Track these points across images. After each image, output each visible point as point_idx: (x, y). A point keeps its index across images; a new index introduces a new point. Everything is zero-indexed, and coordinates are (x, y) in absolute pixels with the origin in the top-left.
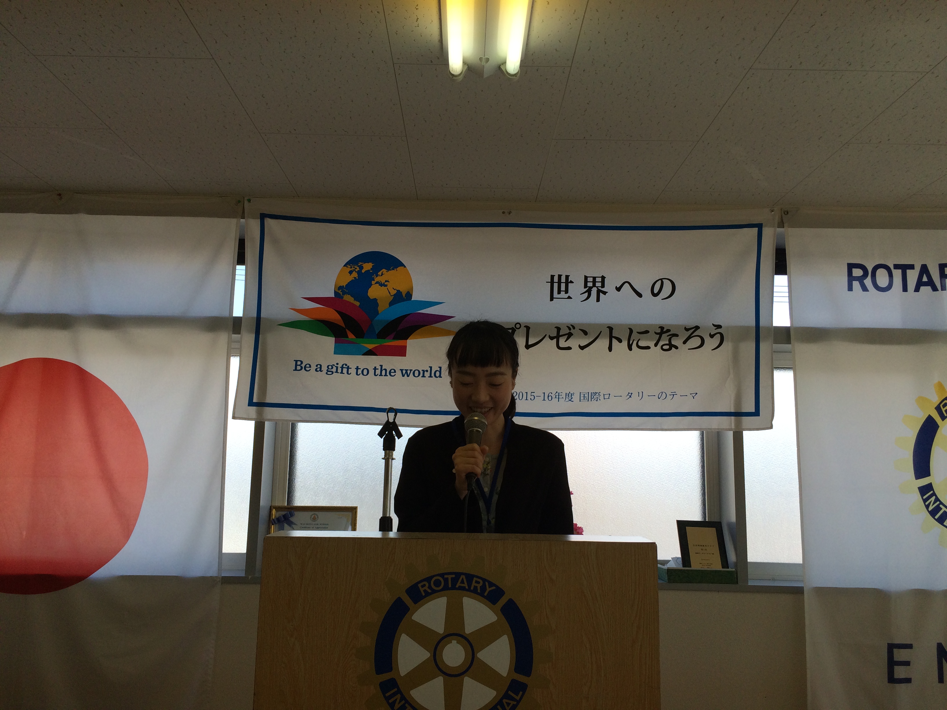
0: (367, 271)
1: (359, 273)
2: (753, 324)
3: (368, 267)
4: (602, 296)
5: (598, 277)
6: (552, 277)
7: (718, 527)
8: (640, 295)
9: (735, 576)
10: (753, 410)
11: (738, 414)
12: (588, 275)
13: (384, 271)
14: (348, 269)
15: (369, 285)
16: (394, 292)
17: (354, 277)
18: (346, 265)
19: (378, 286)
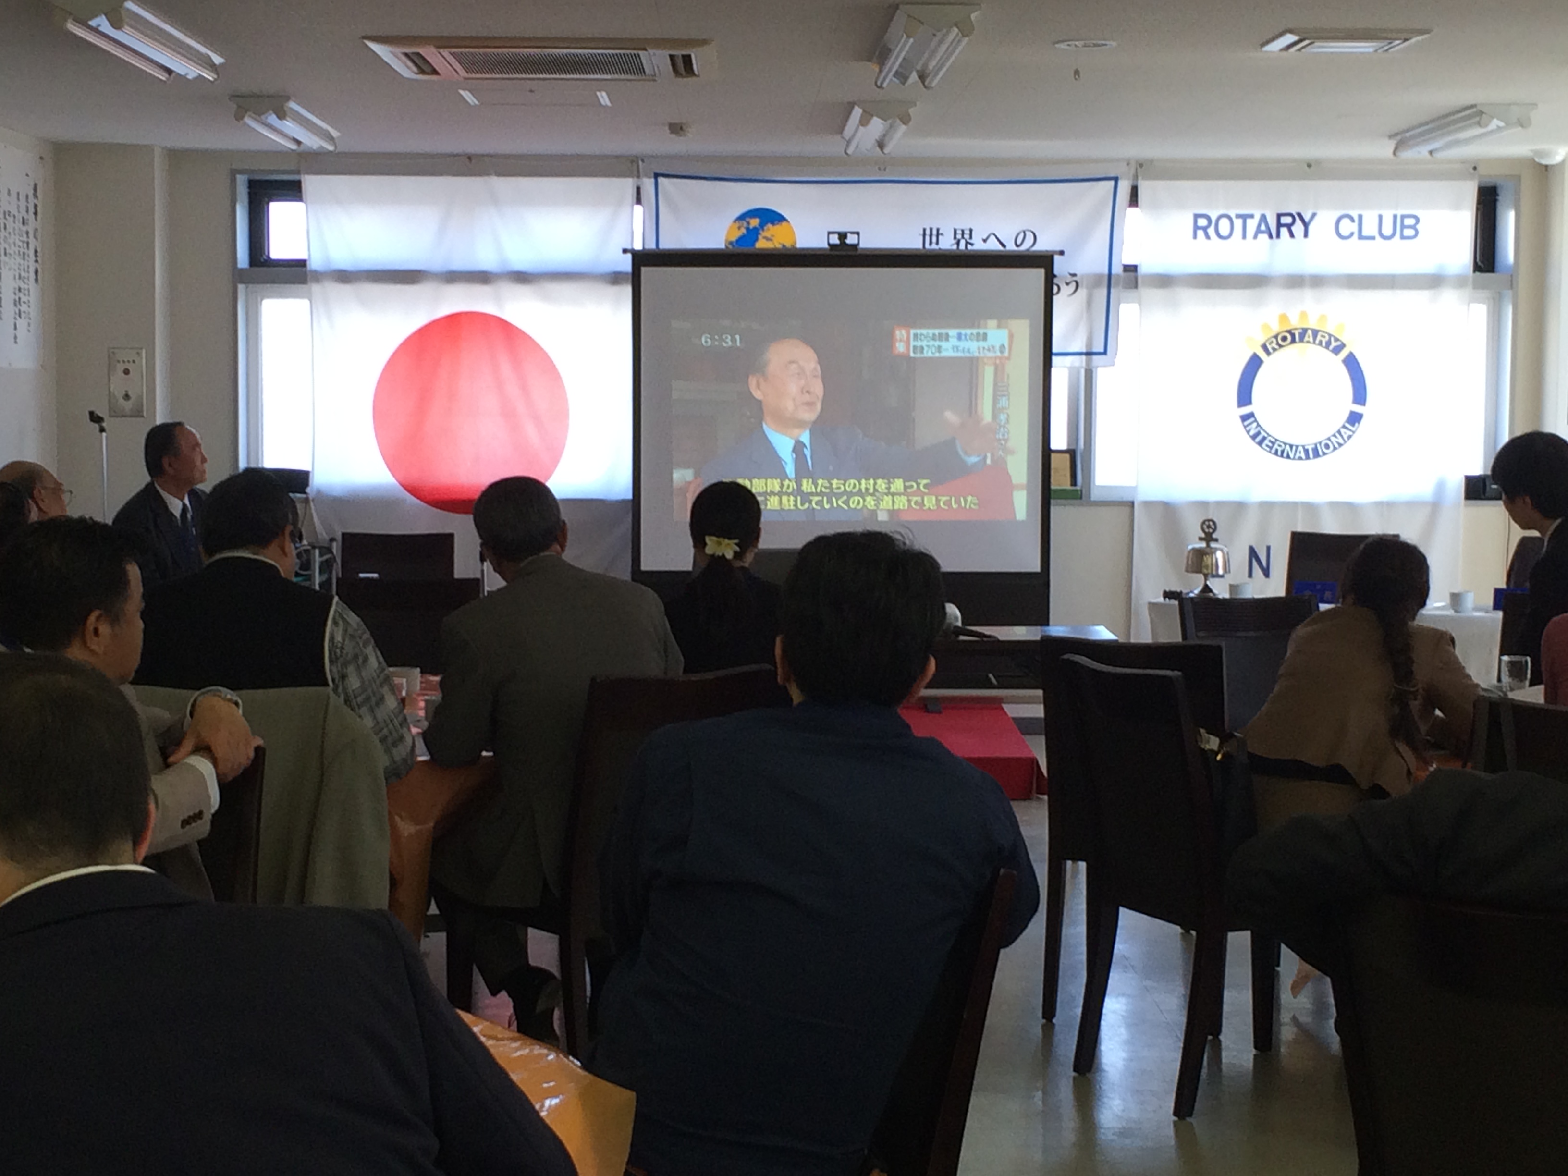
0: (755, 228)
1: (748, 229)
2: (1106, 272)
3: (755, 222)
4: (969, 247)
5: (967, 230)
6: (924, 230)
7: (1072, 453)
8: (1003, 245)
9: (1080, 493)
10: (1102, 350)
11: (1089, 354)
12: (956, 227)
13: (770, 226)
14: (737, 225)
15: (757, 239)
16: (779, 246)
17: (743, 233)
18: (735, 221)
19: (765, 240)
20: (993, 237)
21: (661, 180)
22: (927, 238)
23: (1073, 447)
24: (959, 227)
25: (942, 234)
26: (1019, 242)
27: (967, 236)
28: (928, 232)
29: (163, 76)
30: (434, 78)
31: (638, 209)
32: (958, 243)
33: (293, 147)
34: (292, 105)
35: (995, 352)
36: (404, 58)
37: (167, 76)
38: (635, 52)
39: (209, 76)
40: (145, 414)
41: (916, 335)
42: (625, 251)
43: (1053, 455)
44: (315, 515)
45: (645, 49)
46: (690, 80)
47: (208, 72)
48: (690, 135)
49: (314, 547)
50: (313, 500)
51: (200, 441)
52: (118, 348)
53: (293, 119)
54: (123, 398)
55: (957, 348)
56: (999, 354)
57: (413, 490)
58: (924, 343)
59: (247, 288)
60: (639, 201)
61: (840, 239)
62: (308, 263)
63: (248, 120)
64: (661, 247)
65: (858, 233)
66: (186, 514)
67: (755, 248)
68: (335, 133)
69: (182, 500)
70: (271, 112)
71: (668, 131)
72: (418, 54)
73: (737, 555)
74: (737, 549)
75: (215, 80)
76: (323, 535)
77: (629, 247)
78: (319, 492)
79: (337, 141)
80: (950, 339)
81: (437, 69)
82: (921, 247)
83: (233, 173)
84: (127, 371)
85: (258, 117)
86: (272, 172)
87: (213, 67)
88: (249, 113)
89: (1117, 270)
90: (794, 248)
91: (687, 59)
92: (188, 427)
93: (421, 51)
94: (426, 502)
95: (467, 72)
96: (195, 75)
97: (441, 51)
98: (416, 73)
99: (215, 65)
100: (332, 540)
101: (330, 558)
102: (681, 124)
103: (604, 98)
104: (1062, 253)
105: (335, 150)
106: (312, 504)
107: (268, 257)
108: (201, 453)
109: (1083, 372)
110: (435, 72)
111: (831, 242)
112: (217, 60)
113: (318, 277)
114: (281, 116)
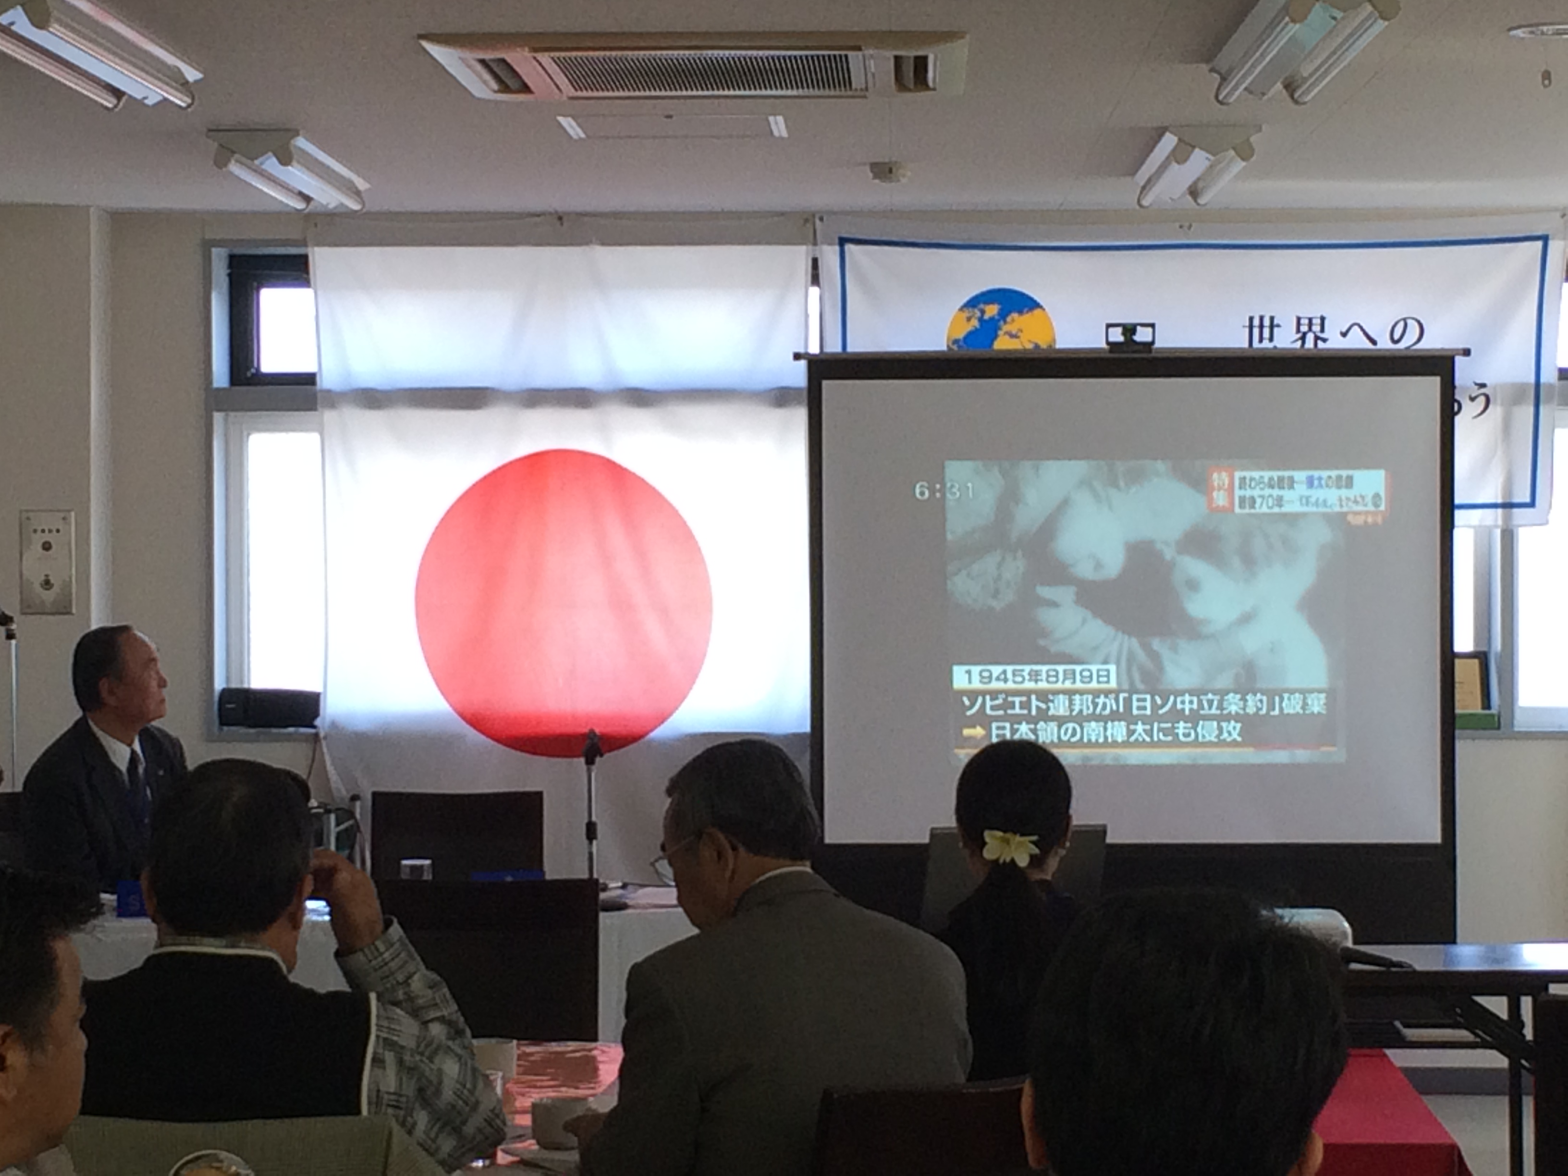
0: (992, 319)
1: (981, 320)
2: (1532, 379)
3: (992, 310)
4: (1321, 345)
5: (1316, 318)
6: (1251, 319)
7: (1482, 657)
8: (1374, 342)
9: (1496, 719)
10: (1527, 499)
11: (1508, 506)
12: (1301, 315)
13: (1015, 315)
14: (966, 314)
15: (996, 336)
16: (1030, 346)
17: (974, 326)
18: (961, 309)
19: (1007, 337)
20: (1356, 328)
21: (849, 247)
22: (1256, 331)
23: (1484, 649)
24: (1305, 314)
25: (1278, 326)
26: (1397, 336)
27: (1316, 328)
28: (1256, 322)
29: (108, 102)
30: (521, 97)
31: (814, 291)
32: (1303, 338)
33: (300, 205)
34: (301, 142)
35: (1366, 505)
36: (479, 67)
37: (115, 101)
38: (843, 53)
39: (179, 100)
40: (74, 611)
41: (1243, 480)
42: (797, 356)
43: (1457, 662)
44: (327, 758)
45: (859, 48)
46: (922, 96)
47: (179, 95)
48: (904, 181)
49: (328, 812)
50: (325, 738)
51: (157, 655)
52: (32, 511)
53: (303, 165)
54: (42, 586)
55: (1308, 498)
56: (1371, 508)
57: (475, 721)
58: (1256, 493)
59: (227, 415)
60: (815, 280)
61: (1124, 334)
62: (318, 379)
63: (234, 168)
64: (850, 349)
65: (1152, 326)
66: (136, 768)
67: (993, 350)
68: (361, 184)
69: (130, 745)
70: (270, 154)
71: (871, 175)
72: (503, 61)
73: (1036, 862)
74: (1036, 851)
75: (189, 106)
76: (340, 789)
77: (802, 350)
78: (334, 725)
79: (363, 195)
80: (1295, 485)
81: (530, 84)
82: (1246, 345)
83: (207, 245)
84: (47, 546)
85: (249, 162)
86: (268, 243)
87: (184, 85)
88: (237, 156)
89: (1549, 376)
90: (1051, 348)
91: (921, 64)
92: (140, 634)
93: (510, 57)
94: (498, 740)
95: (576, 90)
96: (159, 98)
97: (540, 56)
98: (495, 92)
99: (187, 82)
100: (355, 798)
101: (352, 826)
102: (890, 163)
103: (779, 126)
104: (1467, 352)
105: (362, 209)
106: (324, 743)
107: (258, 369)
108: (158, 673)
109: (1498, 533)
110: (525, 89)
111: (1111, 339)
112: (192, 75)
113: (334, 399)
114: (285, 159)
